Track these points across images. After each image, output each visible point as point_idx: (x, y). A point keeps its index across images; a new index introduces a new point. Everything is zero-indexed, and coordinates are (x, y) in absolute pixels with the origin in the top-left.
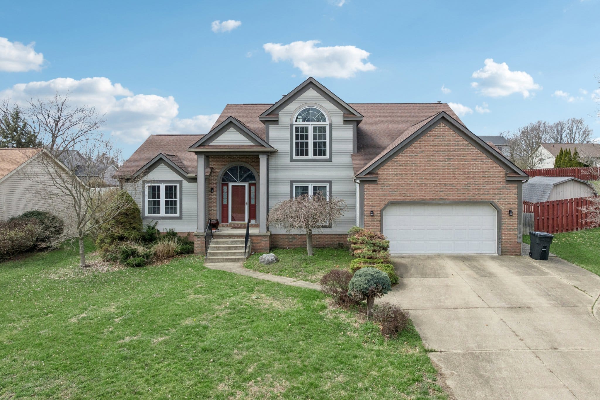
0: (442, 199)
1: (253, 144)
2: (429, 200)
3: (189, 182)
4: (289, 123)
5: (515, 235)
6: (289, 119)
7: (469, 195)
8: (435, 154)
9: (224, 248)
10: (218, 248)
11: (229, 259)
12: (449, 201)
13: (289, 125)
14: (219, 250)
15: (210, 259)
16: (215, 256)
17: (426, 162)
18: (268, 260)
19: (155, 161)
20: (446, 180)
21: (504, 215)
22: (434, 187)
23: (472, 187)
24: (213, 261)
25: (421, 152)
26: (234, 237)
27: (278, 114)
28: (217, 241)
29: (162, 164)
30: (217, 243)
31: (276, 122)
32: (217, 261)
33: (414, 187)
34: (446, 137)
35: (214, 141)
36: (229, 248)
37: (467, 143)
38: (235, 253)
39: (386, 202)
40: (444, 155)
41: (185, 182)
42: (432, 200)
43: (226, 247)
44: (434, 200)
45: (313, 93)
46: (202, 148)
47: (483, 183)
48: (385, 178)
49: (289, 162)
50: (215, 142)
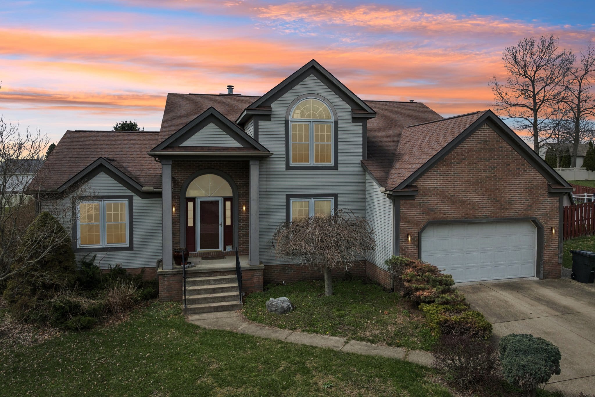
0: (486, 217)
1: (240, 146)
2: (472, 218)
3: (142, 198)
4: (284, 119)
5: (556, 255)
6: (285, 114)
7: (513, 211)
8: (479, 161)
9: (207, 291)
10: (198, 292)
11: (218, 307)
12: (492, 219)
13: (284, 122)
14: (199, 294)
15: (191, 309)
16: (196, 304)
17: (469, 171)
18: (282, 307)
19: (91, 169)
20: (490, 193)
21: (545, 232)
22: (477, 202)
23: (516, 201)
24: (197, 311)
25: (464, 159)
26: (215, 274)
27: (270, 107)
28: (194, 281)
29: (102, 173)
30: (194, 283)
31: (267, 117)
32: (201, 311)
33: (455, 202)
34: (489, 141)
35: (187, 141)
36: (214, 291)
37: (511, 149)
38: (224, 297)
39: (424, 223)
40: (487, 163)
41: (137, 199)
42: (475, 218)
43: (209, 289)
44: (477, 218)
45: (315, 81)
46: (170, 150)
47: (526, 196)
48: (424, 192)
49: (284, 170)
50: (188, 143)
